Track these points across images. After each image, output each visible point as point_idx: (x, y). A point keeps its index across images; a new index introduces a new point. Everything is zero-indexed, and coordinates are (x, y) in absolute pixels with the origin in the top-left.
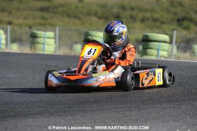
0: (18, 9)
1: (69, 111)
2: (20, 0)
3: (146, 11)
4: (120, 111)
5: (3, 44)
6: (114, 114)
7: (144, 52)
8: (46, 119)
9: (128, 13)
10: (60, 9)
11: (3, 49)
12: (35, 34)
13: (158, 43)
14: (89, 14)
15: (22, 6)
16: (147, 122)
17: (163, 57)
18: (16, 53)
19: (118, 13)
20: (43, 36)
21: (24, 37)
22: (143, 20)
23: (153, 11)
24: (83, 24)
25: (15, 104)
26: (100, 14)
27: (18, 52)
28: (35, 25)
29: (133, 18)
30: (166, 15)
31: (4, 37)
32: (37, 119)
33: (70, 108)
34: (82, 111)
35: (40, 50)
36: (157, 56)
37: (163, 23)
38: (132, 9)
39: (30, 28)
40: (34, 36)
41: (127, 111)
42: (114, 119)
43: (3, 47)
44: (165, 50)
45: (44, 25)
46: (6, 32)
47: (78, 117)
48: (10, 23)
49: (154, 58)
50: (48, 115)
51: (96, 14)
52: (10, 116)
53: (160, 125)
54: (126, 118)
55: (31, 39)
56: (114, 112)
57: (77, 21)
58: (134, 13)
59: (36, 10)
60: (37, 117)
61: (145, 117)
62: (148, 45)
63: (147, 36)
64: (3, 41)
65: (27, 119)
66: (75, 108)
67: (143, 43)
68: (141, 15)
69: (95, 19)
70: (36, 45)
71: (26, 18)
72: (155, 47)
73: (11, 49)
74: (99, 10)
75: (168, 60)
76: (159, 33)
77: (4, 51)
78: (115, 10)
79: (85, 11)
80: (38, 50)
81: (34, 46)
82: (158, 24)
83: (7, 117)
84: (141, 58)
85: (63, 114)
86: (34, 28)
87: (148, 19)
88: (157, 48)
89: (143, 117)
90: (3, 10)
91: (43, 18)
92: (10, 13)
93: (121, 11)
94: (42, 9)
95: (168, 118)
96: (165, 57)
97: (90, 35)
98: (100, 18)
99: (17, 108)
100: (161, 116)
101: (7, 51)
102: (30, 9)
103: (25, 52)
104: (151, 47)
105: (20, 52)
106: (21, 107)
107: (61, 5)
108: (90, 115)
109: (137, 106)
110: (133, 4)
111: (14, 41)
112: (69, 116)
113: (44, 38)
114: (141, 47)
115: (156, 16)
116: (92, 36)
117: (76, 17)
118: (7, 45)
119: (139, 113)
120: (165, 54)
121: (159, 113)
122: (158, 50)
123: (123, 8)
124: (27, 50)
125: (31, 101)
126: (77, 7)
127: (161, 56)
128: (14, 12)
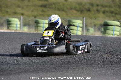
0: (27, 6)
1: (58, 69)
2: (29, 0)
3: (106, 7)
4: (90, 69)
5: (18, 27)
6: (86, 71)
7: (105, 32)
8: (44, 74)
9: (95, 8)
10: (53, 6)
11: (18, 30)
12: (38, 21)
13: (113, 27)
14: (71, 9)
15: (30, 4)
16: (106, 76)
17: (116, 35)
18: (26, 33)
19: (89, 8)
20: (43, 23)
21: (31, 23)
22: (104, 12)
23: (110, 6)
24: (67, 14)
25: (25, 64)
26: (78, 9)
27: (27, 32)
28: (38, 16)
29: (98, 11)
30: (118, 9)
31: (19, 23)
32: (39, 74)
33: (59, 67)
34: (67, 69)
35: (41, 31)
36: (113, 35)
37: (116, 14)
38: (98, 5)
39: (35, 17)
40: (37, 23)
41: (94, 68)
42: (86, 74)
43: (18, 29)
44: (117, 31)
45: (43, 15)
46: (20, 20)
47: (64, 72)
48: (22, 14)
49: (111, 36)
50: (45, 71)
51: (75, 9)
52: (22, 72)
53: (114, 78)
54: (94, 73)
55: (35, 24)
56: (86, 69)
57: (64, 13)
58: (99, 8)
59: (39, 6)
60: (39, 73)
61: (105, 72)
62: (107, 28)
63: (106, 22)
64: (18, 26)
65: (33, 74)
66: (62, 67)
67: (104, 26)
68: (103, 9)
69: (75, 11)
70: (38, 28)
71: (32, 11)
72: (111, 29)
73: (23, 30)
74: (77, 6)
75: (119, 37)
76: (114, 20)
77: (19, 32)
78: (87, 6)
79: (68, 7)
80: (39, 31)
81: (37, 28)
82: (113, 15)
83: (20, 73)
84: (103, 36)
85: (55, 70)
86: (37, 17)
87: (107, 12)
88: (113, 30)
89: (104, 72)
90: (19, 6)
91: (43, 11)
92: (23, 8)
93: (91, 7)
94: (42, 6)
95: (119, 73)
96: (118, 35)
97: (71, 22)
98: (78, 11)
99: (27, 66)
100: (115, 72)
101: (21, 32)
102: (35, 5)
103: (31, 32)
104: (109, 29)
105: (29, 32)
106: (29, 66)
107: (54, 3)
108: (72, 71)
109: (100, 66)
110: (98, 3)
111: (25, 25)
112: (59, 72)
113: (44, 24)
114: (103, 29)
115: (112, 10)
116: (73, 22)
117: (63, 10)
118: (20, 28)
119: (102, 70)
120: (118, 33)
121: (114, 70)
122: (113, 31)
123: (92, 5)
124: (33, 31)
125: (35, 63)
126: (64, 5)
127: (115, 35)
128: (25, 7)
